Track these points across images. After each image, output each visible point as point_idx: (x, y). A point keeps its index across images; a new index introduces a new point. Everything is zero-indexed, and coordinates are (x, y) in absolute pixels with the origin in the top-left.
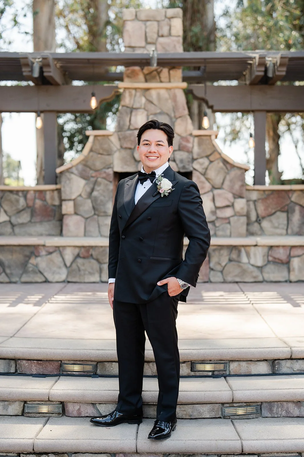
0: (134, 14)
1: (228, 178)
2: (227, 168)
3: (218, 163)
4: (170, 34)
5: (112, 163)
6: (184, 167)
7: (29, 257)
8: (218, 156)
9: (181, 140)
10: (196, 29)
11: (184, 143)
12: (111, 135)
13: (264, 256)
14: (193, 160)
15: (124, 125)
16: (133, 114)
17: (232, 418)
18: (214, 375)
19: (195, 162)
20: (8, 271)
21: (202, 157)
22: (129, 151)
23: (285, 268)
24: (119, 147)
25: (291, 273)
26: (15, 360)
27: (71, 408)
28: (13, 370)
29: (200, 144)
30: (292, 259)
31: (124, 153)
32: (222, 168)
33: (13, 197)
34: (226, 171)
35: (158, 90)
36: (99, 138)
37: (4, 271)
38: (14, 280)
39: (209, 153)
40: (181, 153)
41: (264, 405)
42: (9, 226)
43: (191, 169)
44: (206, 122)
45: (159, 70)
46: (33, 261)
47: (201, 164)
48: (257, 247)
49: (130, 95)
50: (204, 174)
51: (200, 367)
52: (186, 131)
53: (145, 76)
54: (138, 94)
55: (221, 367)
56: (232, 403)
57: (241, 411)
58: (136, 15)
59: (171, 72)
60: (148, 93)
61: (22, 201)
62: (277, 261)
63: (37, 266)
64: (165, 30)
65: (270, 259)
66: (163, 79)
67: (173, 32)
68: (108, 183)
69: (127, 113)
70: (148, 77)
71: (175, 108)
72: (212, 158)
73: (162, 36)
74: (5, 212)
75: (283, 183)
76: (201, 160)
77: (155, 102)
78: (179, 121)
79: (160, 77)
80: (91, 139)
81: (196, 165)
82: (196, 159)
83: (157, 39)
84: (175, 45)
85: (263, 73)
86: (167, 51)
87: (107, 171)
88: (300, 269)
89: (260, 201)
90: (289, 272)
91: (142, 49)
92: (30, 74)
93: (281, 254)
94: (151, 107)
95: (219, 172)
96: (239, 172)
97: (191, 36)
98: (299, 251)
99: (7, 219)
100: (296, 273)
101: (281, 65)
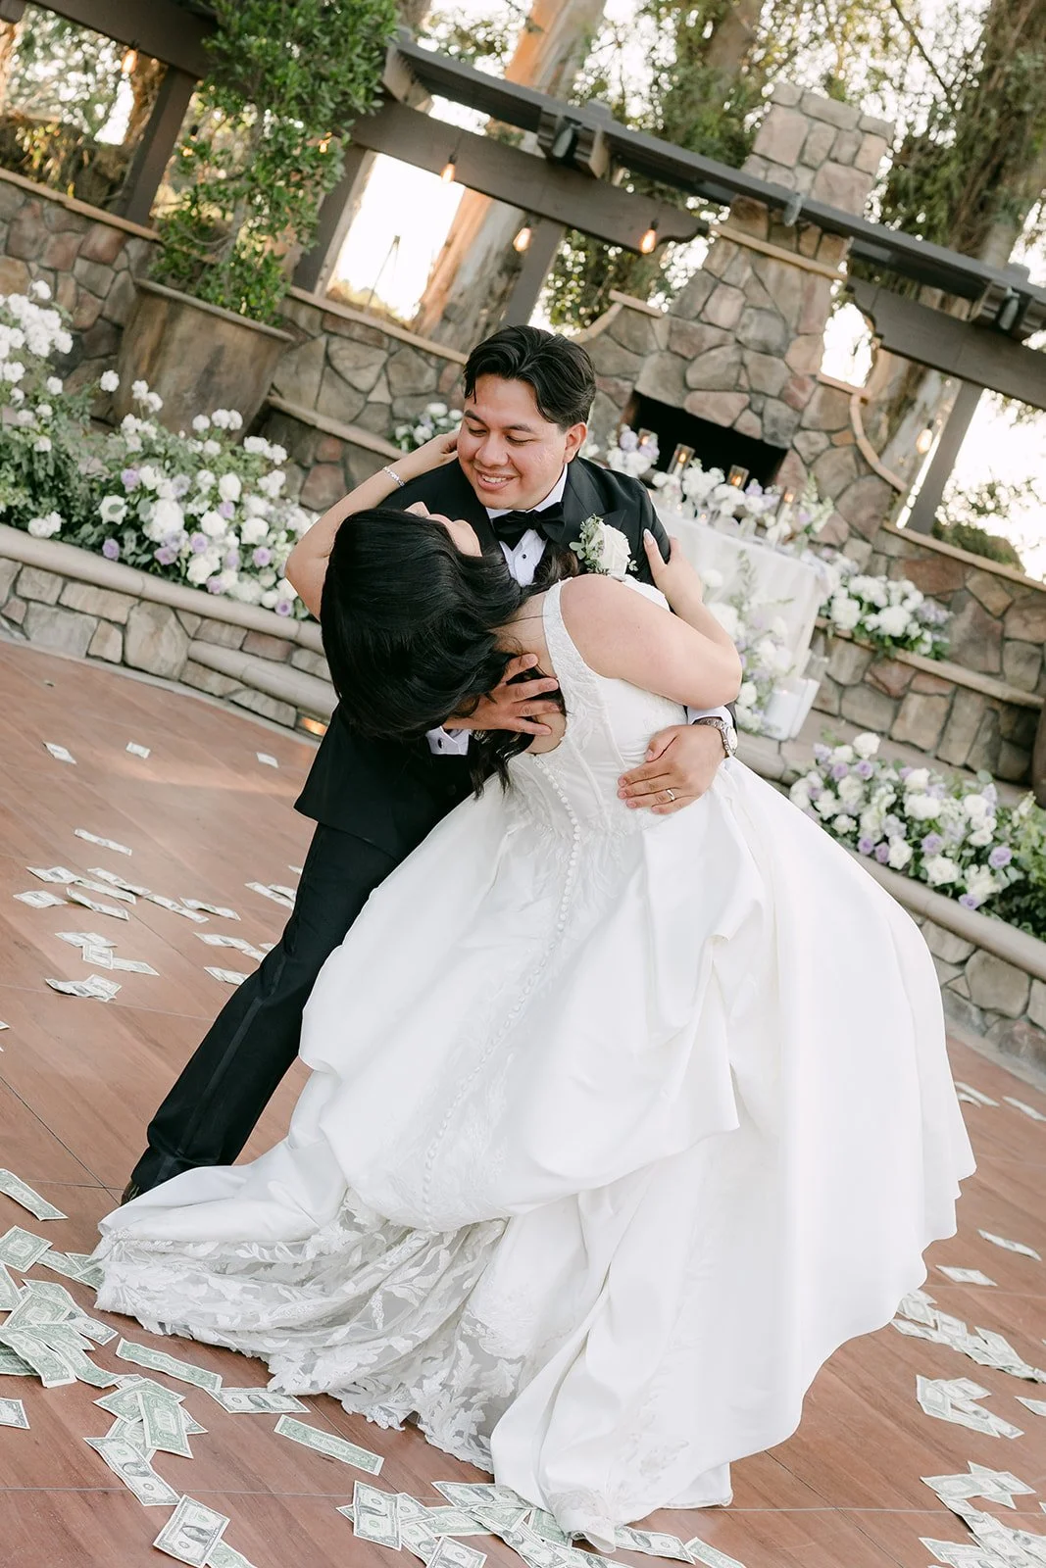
0: (798, 96)
1: (853, 490)
2: (859, 470)
3: (845, 454)
4: (851, 163)
5: (638, 373)
6: (774, 436)
8: (851, 441)
9: (790, 381)
10: (1029, 60)
11: (793, 389)
12: (656, 317)
13: (857, 667)
14: (800, 428)
15: (691, 305)
16: (717, 292)
19: (801, 434)
21: (818, 430)
22: (679, 360)
23: (889, 705)
24: (663, 347)
25: (898, 721)
29: (824, 403)
30: (910, 695)
31: (670, 362)
32: (849, 467)
33: (417, 361)
34: (855, 476)
35: (784, 266)
36: (631, 313)
39: (834, 428)
40: (781, 405)
42: (386, 415)
43: (788, 445)
45: (803, 225)
47: (811, 443)
48: (851, 646)
49: (726, 254)
50: (809, 465)
52: (807, 367)
53: (772, 224)
54: (742, 257)
58: (800, 101)
59: (825, 238)
60: (762, 261)
61: (430, 377)
62: (880, 687)
64: (845, 151)
65: (869, 677)
66: (803, 247)
67: (864, 164)
68: (615, 409)
69: (705, 286)
70: (774, 229)
71: (805, 313)
72: (837, 438)
73: (835, 161)
74: (389, 384)
76: (813, 435)
77: (770, 284)
78: (801, 340)
79: (799, 240)
80: (615, 309)
81: (799, 441)
82: (805, 429)
83: (822, 163)
84: (852, 191)
85: (992, 316)
86: (832, 194)
87: (621, 383)
88: (918, 720)
89: (901, 562)
90: (895, 717)
91: (786, 172)
92: (549, 144)
93: (893, 676)
94: (756, 291)
95: (840, 472)
96: (878, 488)
97: (1008, 75)
98: (929, 686)
99: (388, 400)
100: (908, 724)
101: (1033, 315)
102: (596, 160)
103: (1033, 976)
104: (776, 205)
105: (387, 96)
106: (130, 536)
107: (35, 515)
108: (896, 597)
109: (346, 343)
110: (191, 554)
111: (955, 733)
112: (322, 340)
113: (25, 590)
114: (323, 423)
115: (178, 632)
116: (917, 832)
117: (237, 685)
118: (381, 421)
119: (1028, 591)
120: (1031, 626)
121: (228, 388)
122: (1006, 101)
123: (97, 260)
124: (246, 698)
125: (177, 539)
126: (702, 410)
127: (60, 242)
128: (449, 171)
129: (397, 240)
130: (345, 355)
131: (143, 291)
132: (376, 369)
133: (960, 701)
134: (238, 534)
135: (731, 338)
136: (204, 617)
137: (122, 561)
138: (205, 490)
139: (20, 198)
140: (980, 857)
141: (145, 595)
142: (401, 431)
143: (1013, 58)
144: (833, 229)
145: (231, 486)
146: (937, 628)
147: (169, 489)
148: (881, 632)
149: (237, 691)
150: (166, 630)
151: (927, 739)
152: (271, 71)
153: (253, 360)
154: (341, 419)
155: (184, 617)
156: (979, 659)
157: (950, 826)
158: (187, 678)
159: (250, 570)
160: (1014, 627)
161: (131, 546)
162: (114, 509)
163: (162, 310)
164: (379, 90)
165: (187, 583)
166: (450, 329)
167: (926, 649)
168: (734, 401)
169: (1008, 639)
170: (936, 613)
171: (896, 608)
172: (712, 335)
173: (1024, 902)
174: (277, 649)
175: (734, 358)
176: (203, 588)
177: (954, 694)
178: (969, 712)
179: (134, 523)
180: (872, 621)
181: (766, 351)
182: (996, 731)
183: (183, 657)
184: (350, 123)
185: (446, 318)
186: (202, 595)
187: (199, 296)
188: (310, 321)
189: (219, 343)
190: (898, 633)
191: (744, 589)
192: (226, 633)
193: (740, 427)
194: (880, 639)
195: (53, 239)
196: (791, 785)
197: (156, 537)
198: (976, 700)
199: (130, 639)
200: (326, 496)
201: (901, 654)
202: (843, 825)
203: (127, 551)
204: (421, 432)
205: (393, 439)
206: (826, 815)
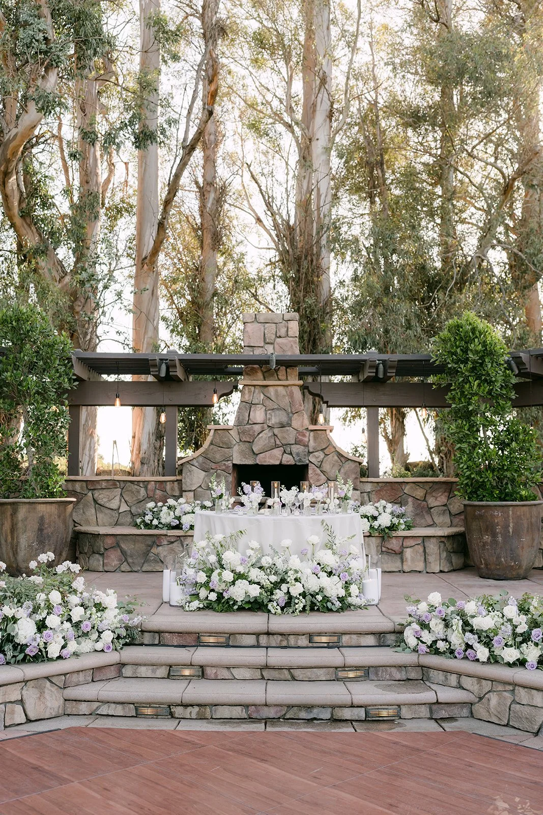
0: (254, 317)
1: (342, 470)
2: (342, 461)
3: (333, 456)
4: (287, 335)
5: (232, 456)
6: (300, 460)
7: (151, 547)
8: (333, 450)
9: (298, 435)
11: (300, 437)
12: (230, 430)
13: (377, 547)
14: (309, 453)
15: (243, 419)
16: (252, 409)
17: (344, 680)
18: (329, 646)
19: (311, 455)
20: (130, 560)
21: (318, 451)
22: (247, 444)
23: (398, 558)
24: (238, 441)
25: (405, 563)
26: (159, 632)
27: (210, 672)
28: (157, 642)
29: (315, 438)
30: (405, 550)
31: (244, 447)
32: (337, 462)
33: (134, 487)
34: (341, 463)
35: (276, 388)
36: (219, 432)
37: (126, 560)
38: (135, 569)
39: (324, 447)
40: (298, 446)
41: (371, 669)
42: (130, 516)
43: (308, 462)
44: (321, 419)
45: (277, 368)
46: (155, 550)
47: (317, 458)
48: (371, 538)
49: (250, 392)
50: (319, 467)
51: (317, 639)
52: (302, 425)
53: (263, 373)
54: (257, 391)
55: (335, 639)
56: (344, 667)
57: (351, 675)
58: (256, 318)
59: (288, 370)
60: (266, 389)
61: (143, 491)
62: (390, 551)
63: (157, 555)
64: (283, 332)
65: (384, 549)
66: (280, 377)
67: (290, 333)
68: (228, 475)
69: (246, 408)
70: (266, 375)
71: (292, 404)
72: (326, 451)
73: (280, 337)
74: (126, 502)
76: (317, 454)
77: (273, 398)
78: (295, 416)
79: (278, 375)
80: (212, 433)
81: (311, 458)
82: (312, 452)
83: (275, 340)
84: (292, 346)
85: (374, 374)
86: (284, 351)
87: (226, 463)
88: (413, 560)
89: (374, 493)
90: (402, 562)
91: (261, 349)
92: (157, 373)
93: (394, 544)
94: (268, 403)
95: (334, 465)
96: (353, 465)
97: (305, 308)
98: (411, 542)
99: (128, 509)
100: (409, 563)
101: (391, 367)
102: (179, 373)
104: (264, 362)
105: (79, 379)
106: (8, 647)
109: (101, 492)
110: (45, 644)
111: (431, 559)
112: (90, 494)
114: (102, 530)
115: (54, 689)
116: (487, 639)
117: (97, 704)
118: (128, 519)
119: (431, 485)
120: (438, 499)
121: (52, 533)
122: (308, 317)
124: (104, 710)
125: (35, 640)
126: (265, 461)
128: (118, 402)
129: (115, 442)
130: (102, 497)
132: (118, 498)
133: (427, 544)
134: (69, 620)
135: (266, 426)
136: (65, 675)
137: (8, 663)
138: (43, 604)
140: (526, 638)
141: (26, 679)
142: (139, 521)
143: (304, 301)
144: (288, 364)
145: (56, 596)
146: (403, 515)
147: (22, 612)
148: (382, 527)
149: (98, 708)
150: (46, 691)
151: (420, 566)
153: (59, 517)
154: (110, 525)
155: (54, 680)
156: (423, 521)
157: (502, 628)
158: (68, 712)
159: (82, 636)
160: (432, 502)
161: (10, 654)
163: (9, 509)
164: (75, 377)
165: (49, 660)
166: (145, 469)
167: (403, 527)
168: (277, 452)
169: (432, 508)
170: (398, 510)
171: (383, 514)
172: (257, 428)
174: (112, 672)
175: (270, 434)
177: (423, 542)
178: (432, 547)
179: (8, 639)
180: (376, 524)
181: (282, 426)
182: (447, 551)
183: (62, 701)
184: (66, 396)
185: (142, 463)
186: (60, 662)
187: (24, 497)
188: (82, 488)
189: (40, 515)
190: (389, 524)
191: (330, 538)
192: (81, 677)
193: (284, 462)
194: (383, 530)
196: (401, 633)
197: (23, 642)
198: (433, 540)
199: (27, 706)
200: (115, 563)
201: (394, 534)
202: (441, 645)
203: (9, 656)
204: (148, 518)
205: (136, 526)
206: (429, 643)
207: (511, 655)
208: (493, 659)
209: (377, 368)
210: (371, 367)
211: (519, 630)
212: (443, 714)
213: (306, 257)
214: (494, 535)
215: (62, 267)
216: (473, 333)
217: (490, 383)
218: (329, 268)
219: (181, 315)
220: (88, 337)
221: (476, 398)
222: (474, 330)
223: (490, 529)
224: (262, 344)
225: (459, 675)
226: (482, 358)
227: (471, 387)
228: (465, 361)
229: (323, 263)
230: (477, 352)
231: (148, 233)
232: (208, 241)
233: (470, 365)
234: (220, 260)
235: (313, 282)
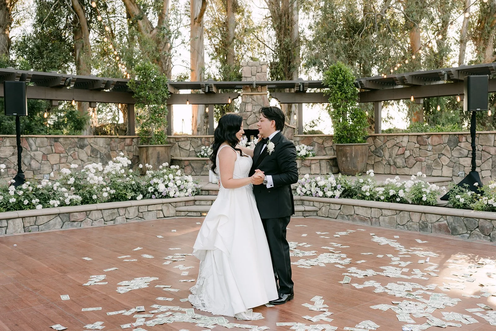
1: (286, 132)
4: (262, 72)
7: (204, 165)
10: (287, 40)
13: (300, 164)
15: (242, 110)
16: (246, 105)
20: (195, 171)
23: (309, 168)
26: (208, 191)
28: (207, 194)
30: (312, 165)
33: (196, 140)
35: (257, 95)
37: (194, 170)
38: (198, 174)
42: (194, 153)
45: (257, 87)
46: (205, 166)
49: (245, 98)
53: (251, 89)
54: (248, 97)
58: (248, 64)
59: (262, 87)
60: (252, 96)
61: (200, 142)
62: (305, 166)
63: (207, 168)
64: (259, 70)
65: (303, 165)
66: (259, 91)
69: (244, 105)
71: (264, 103)
73: (258, 72)
74: (193, 146)
75: (305, 133)
77: (255, 100)
79: (257, 90)
83: (256, 74)
84: (264, 77)
85: (298, 89)
86: (260, 79)
88: (315, 169)
89: (300, 141)
90: (311, 170)
91: (250, 78)
92: (204, 90)
93: (307, 163)
94: (253, 102)
96: (290, 129)
97: (284, 44)
98: (314, 162)
99: (194, 149)
100: (314, 170)
101: (306, 86)
102: (214, 90)
103: (353, 206)
104: (251, 85)
105: (171, 93)
106: (156, 193)
107: (137, 196)
108: (302, 148)
109: (181, 142)
110: (169, 192)
111: (322, 169)
112: (177, 143)
113: (141, 211)
114: (183, 159)
115: (172, 207)
116: (322, 188)
117: (187, 212)
118: (194, 154)
119: (326, 137)
120: (328, 144)
121: (163, 159)
122: (286, 49)
123: (129, 145)
124: (190, 214)
125: (165, 190)
126: (252, 128)
127: (120, 145)
128: (188, 103)
129: (183, 120)
130: (182, 144)
131: (140, 148)
132: (189, 145)
133: (321, 162)
134: (176, 184)
135: (252, 113)
136: (176, 202)
137: (156, 198)
138: (167, 179)
139: (110, 140)
140: (335, 188)
141: (163, 203)
142: (198, 154)
143: (284, 40)
144: (263, 85)
145: (171, 176)
146: (312, 151)
147: (160, 181)
149: (188, 214)
150: (170, 208)
151: (318, 172)
152: (147, 97)
153: (165, 152)
154: (186, 156)
155: (172, 204)
156: (322, 153)
157: (328, 185)
158: (177, 215)
159: (181, 190)
160: (326, 145)
161: (157, 195)
162: (151, 189)
163: (145, 150)
164: (169, 93)
165: (170, 197)
166: (200, 132)
167: (311, 155)
169: (325, 148)
170: (310, 148)
171: (303, 150)
172: (249, 113)
173: (347, 193)
174: (192, 203)
175: (254, 116)
176: (173, 197)
177: (320, 161)
178: (324, 163)
179: (156, 190)
182: (330, 165)
183: (175, 211)
184: (166, 101)
185: (198, 131)
187: (151, 144)
188: (173, 141)
189: (158, 151)
190: (305, 154)
192: (181, 204)
194: (302, 157)
195: (119, 145)
196: (296, 190)
197: (161, 191)
198: (324, 161)
199: (164, 212)
200: (189, 172)
201: (307, 158)
202: (308, 193)
203: (157, 196)
204: (202, 153)
205: (197, 156)
206: (305, 192)
207: (329, 193)
208: (325, 196)
209: (300, 86)
210: (297, 86)
211: (333, 185)
212: (307, 215)
213: (285, 15)
214: (347, 158)
215: (151, 25)
216: (340, 71)
217: (346, 93)
218: (298, 21)
219: (216, 49)
220: (167, 64)
221: (340, 100)
222: (341, 69)
223: (345, 155)
224: (250, 76)
225: (313, 202)
226: (343, 82)
227: (338, 95)
228: (336, 84)
229: (295, 18)
230: (340, 80)
231: (197, 4)
232: (230, 7)
233: (337, 86)
234: (238, 17)
235: (288, 30)
